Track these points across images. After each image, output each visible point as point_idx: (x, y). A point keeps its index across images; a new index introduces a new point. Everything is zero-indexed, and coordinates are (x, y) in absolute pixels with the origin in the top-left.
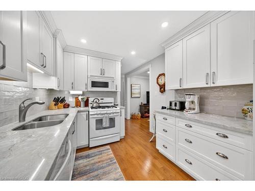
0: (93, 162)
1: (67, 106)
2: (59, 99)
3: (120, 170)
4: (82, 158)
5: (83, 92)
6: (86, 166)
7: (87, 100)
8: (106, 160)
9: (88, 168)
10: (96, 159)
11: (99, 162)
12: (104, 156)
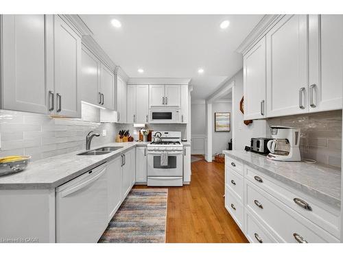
0: (143, 200)
1: (131, 139)
2: (123, 132)
3: (166, 217)
4: (137, 194)
5: (146, 125)
6: (136, 202)
7: (150, 134)
8: (158, 203)
9: (137, 205)
10: (148, 199)
11: (150, 202)
12: (157, 199)
